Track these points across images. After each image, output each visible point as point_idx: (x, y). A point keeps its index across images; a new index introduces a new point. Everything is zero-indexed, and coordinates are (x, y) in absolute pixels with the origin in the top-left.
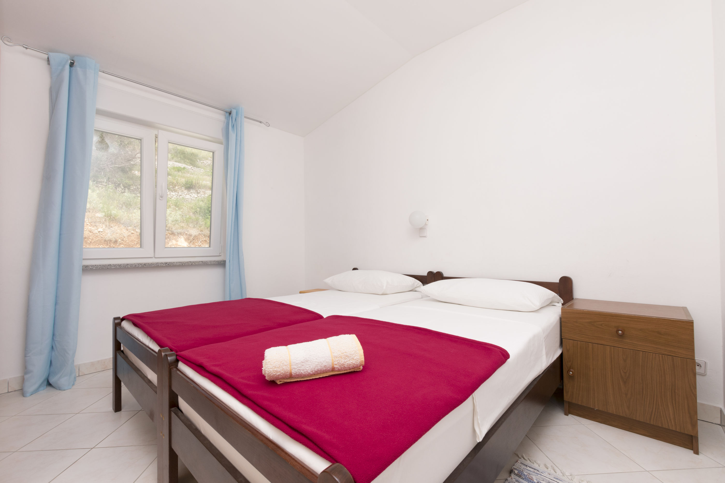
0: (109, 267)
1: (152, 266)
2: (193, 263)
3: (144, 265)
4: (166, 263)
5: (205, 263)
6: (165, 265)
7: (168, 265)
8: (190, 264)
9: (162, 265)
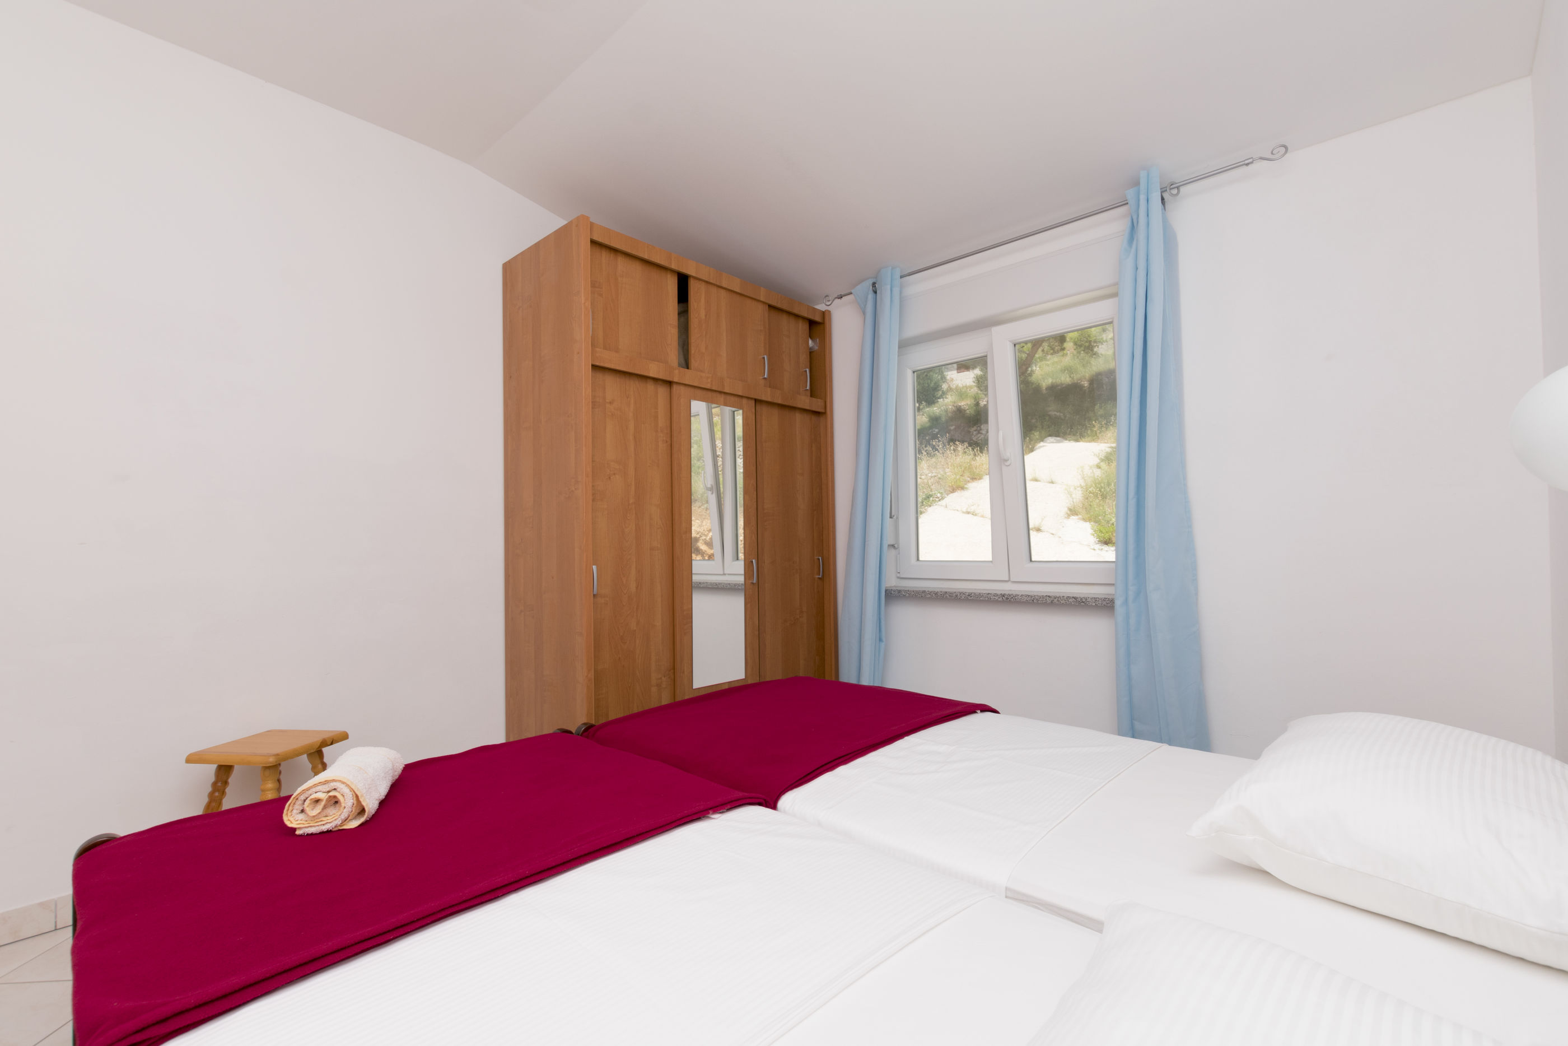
0: (923, 595)
1: (981, 599)
2: (1056, 600)
3: (969, 595)
4: (1004, 596)
5: (1083, 602)
6: (1000, 599)
7: (1007, 598)
8: (1049, 601)
9: (997, 598)
